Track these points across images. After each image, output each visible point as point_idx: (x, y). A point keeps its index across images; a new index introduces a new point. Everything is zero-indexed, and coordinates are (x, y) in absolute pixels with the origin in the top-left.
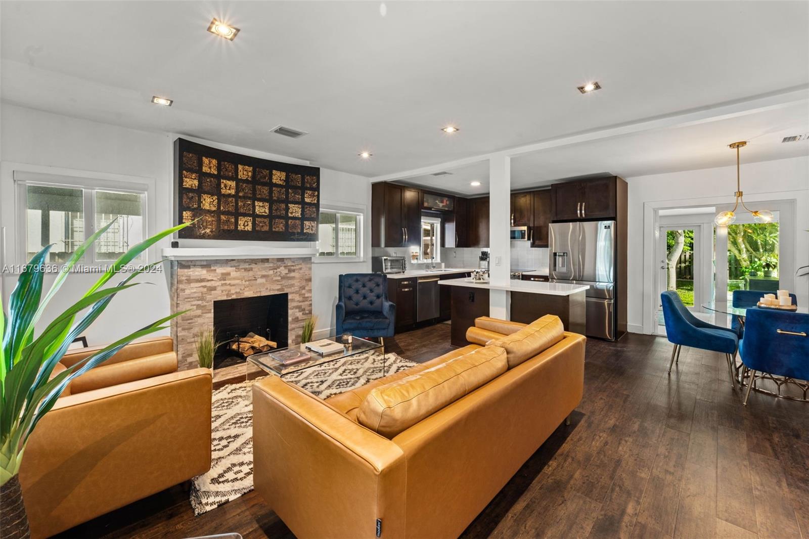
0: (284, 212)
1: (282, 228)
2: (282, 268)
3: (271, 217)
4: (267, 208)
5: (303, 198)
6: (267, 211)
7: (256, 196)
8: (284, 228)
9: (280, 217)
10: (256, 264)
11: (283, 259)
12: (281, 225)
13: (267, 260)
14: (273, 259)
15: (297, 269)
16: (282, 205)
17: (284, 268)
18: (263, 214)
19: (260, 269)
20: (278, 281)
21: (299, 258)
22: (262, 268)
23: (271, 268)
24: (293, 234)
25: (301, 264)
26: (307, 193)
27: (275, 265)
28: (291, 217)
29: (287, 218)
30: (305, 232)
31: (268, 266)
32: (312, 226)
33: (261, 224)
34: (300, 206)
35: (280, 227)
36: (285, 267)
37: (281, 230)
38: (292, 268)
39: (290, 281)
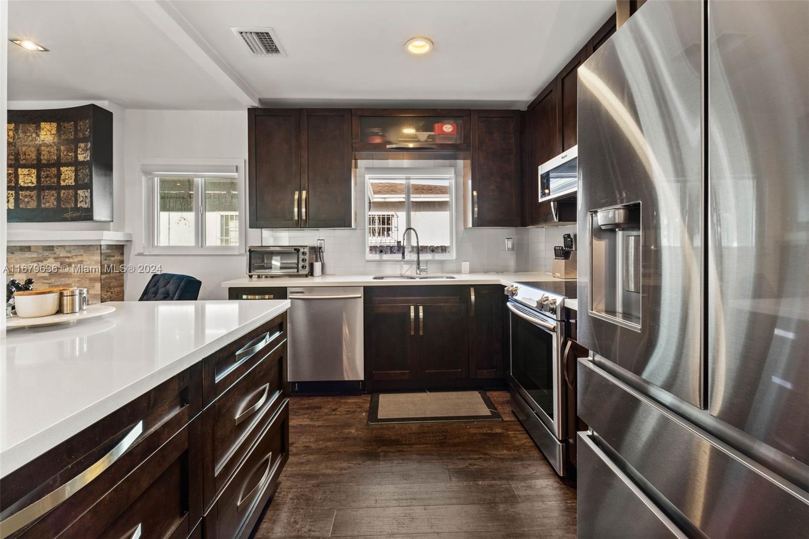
0: (55, 180)
1: (53, 204)
2: (51, 260)
3: (40, 188)
4: (34, 176)
5: (76, 157)
6: (34, 180)
7: (19, 162)
8: (55, 203)
9: (50, 188)
10: (13, 253)
11: (53, 246)
12: (53, 198)
13: (28, 248)
14: (37, 247)
15: (74, 263)
16: (53, 169)
17: (53, 261)
18: (30, 185)
19: (19, 260)
20: (44, 278)
21: (78, 246)
22: (20, 259)
23: (34, 260)
24: (66, 210)
25: (81, 255)
26: (80, 148)
27: (40, 256)
28: (64, 186)
29: (58, 188)
30: (79, 206)
31: (30, 256)
32: (86, 197)
33: (26, 200)
34: (73, 168)
35: (50, 202)
36: (55, 258)
37: (52, 206)
38: (67, 260)
39: (63, 279)
